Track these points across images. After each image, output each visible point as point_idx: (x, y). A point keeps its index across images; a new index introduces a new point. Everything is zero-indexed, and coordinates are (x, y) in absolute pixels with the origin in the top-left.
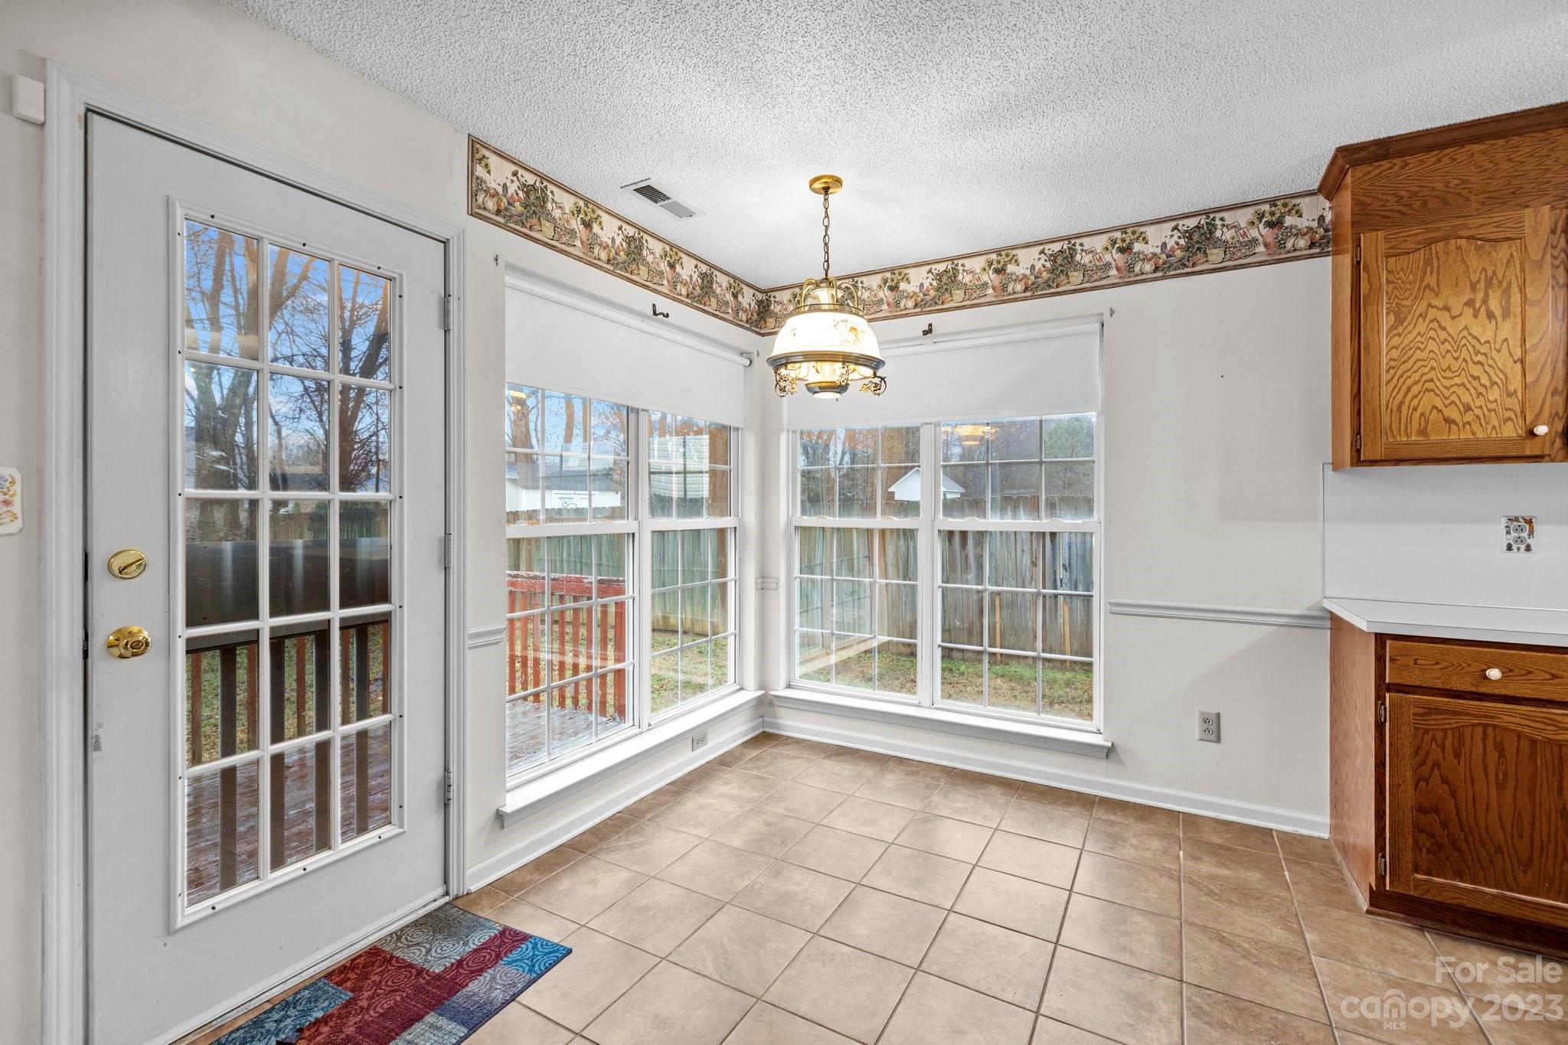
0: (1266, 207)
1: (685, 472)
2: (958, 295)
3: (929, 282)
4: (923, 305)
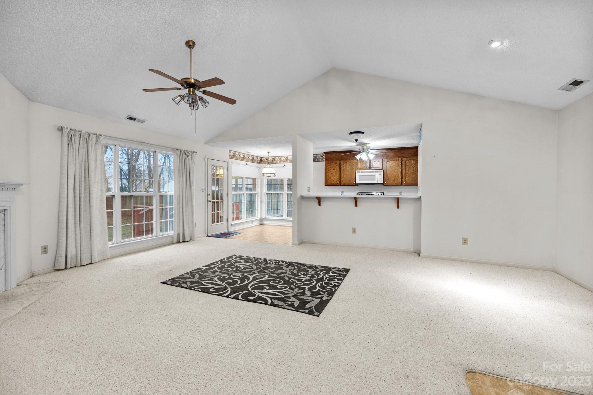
0: (321, 155)
1: (248, 184)
2: (288, 161)
3: (285, 159)
4: (284, 162)
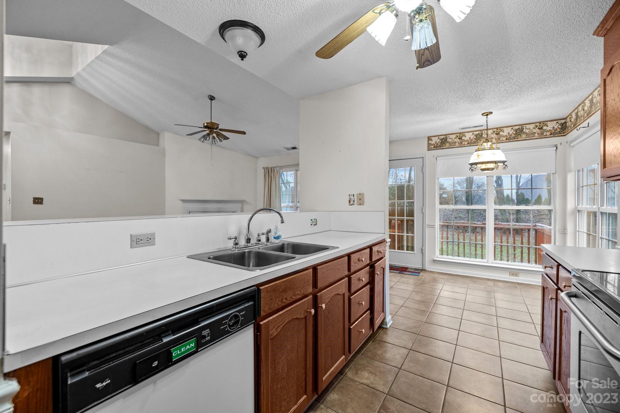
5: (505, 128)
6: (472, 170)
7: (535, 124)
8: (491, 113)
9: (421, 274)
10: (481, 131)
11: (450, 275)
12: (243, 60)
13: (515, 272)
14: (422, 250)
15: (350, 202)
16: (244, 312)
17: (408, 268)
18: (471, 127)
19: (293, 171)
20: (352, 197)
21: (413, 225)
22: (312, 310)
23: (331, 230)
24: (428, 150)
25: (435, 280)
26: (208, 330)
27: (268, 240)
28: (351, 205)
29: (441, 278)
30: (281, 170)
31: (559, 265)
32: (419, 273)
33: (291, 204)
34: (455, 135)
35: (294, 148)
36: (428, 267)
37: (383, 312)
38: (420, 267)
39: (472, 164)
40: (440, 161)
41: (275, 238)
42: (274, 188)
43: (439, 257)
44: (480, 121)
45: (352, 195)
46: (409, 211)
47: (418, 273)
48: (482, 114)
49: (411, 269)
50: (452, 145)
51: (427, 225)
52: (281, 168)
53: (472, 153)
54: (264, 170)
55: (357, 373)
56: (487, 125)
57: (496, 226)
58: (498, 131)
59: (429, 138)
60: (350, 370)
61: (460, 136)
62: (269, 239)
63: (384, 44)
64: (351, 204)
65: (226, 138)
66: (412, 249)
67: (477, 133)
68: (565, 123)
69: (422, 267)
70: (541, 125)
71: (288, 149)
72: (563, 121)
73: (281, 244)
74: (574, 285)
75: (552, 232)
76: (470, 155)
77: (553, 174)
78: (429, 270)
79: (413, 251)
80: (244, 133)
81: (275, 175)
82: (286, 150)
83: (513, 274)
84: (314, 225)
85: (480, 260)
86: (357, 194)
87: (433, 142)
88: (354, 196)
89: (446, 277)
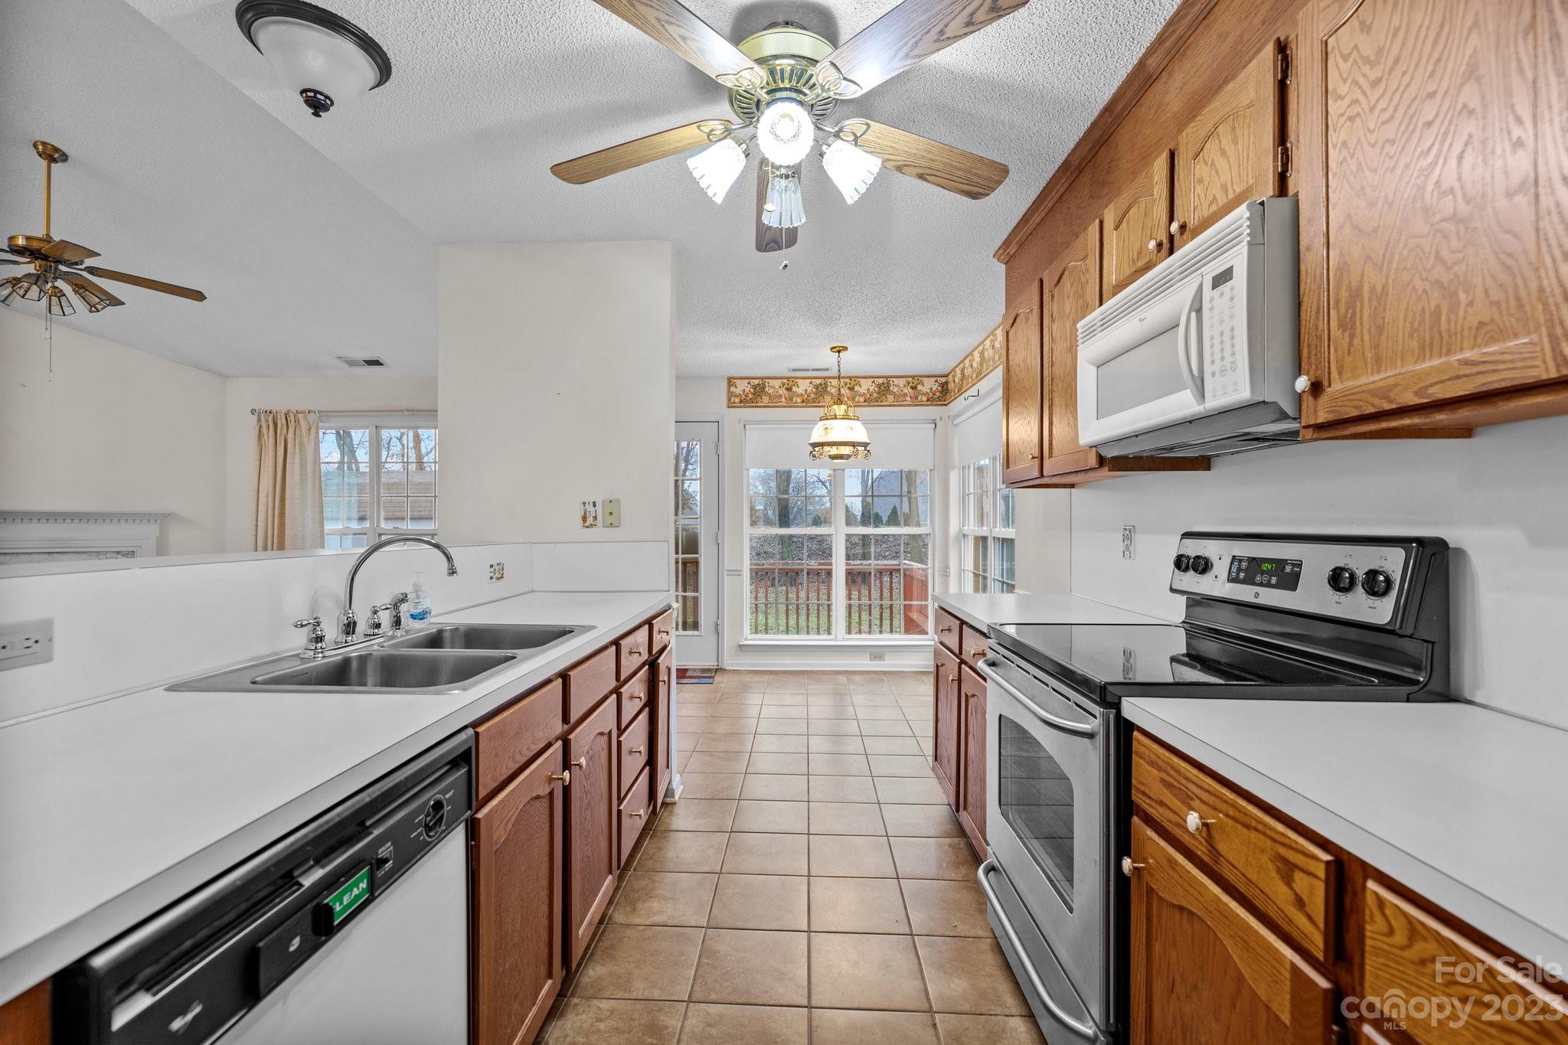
5: (864, 380)
6: (814, 456)
7: (907, 379)
8: (846, 349)
9: (717, 678)
10: (824, 378)
11: (771, 672)
12: (320, 116)
13: (877, 653)
14: (717, 625)
15: (584, 519)
16: (451, 793)
17: (686, 670)
18: (808, 370)
19: (366, 428)
20: (590, 508)
21: (696, 574)
22: (565, 774)
23: (533, 591)
24: (729, 407)
25: (745, 688)
26: (389, 844)
27: (397, 623)
28: (587, 527)
29: (757, 682)
30: (321, 421)
31: (963, 623)
32: (713, 677)
33: (355, 525)
34: (780, 381)
35: (376, 363)
36: (728, 663)
37: (668, 768)
38: (711, 664)
39: (814, 445)
40: (753, 434)
41: (413, 617)
42: (297, 476)
43: (749, 638)
44: (827, 359)
45: (592, 504)
46: (686, 539)
47: (710, 677)
48: (832, 349)
49: (694, 670)
50: (774, 403)
51: (728, 571)
52: (323, 416)
53: (814, 422)
54: (255, 418)
55: (634, 910)
56: (839, 371)
57: (848, 567)
58: (853, 380)
59: (731, 381)
60: (617, 907)
61: (789, 383)
62: (400, 621)
63: (719, 199)
64: (587, 524)
65: (116, 302)
66: (695, 626)
67: (818, 382)
68: (946, 383)
69: (716, 664)
70: (914, 381)
71: (352, 363)
72: (943, 380)
73: (435, 630)
74: (991, 648)
75: (930, 572)
76: (810, 426)
77: (931, 470)
78: (731, 668)
79: (697, 630)
80: (199, 296)
81: (301, 437)
82: (345, 366)
83: (875, 657)
84: (498, 579)
85: (826, 637)
86: (604, 502)
87: (738, 391)
88: (595, 506)
89: (766, 678)
